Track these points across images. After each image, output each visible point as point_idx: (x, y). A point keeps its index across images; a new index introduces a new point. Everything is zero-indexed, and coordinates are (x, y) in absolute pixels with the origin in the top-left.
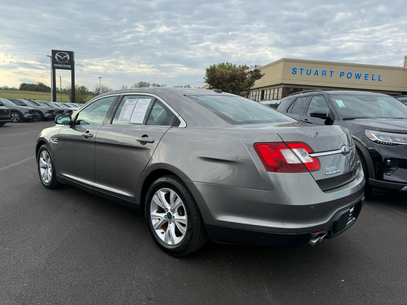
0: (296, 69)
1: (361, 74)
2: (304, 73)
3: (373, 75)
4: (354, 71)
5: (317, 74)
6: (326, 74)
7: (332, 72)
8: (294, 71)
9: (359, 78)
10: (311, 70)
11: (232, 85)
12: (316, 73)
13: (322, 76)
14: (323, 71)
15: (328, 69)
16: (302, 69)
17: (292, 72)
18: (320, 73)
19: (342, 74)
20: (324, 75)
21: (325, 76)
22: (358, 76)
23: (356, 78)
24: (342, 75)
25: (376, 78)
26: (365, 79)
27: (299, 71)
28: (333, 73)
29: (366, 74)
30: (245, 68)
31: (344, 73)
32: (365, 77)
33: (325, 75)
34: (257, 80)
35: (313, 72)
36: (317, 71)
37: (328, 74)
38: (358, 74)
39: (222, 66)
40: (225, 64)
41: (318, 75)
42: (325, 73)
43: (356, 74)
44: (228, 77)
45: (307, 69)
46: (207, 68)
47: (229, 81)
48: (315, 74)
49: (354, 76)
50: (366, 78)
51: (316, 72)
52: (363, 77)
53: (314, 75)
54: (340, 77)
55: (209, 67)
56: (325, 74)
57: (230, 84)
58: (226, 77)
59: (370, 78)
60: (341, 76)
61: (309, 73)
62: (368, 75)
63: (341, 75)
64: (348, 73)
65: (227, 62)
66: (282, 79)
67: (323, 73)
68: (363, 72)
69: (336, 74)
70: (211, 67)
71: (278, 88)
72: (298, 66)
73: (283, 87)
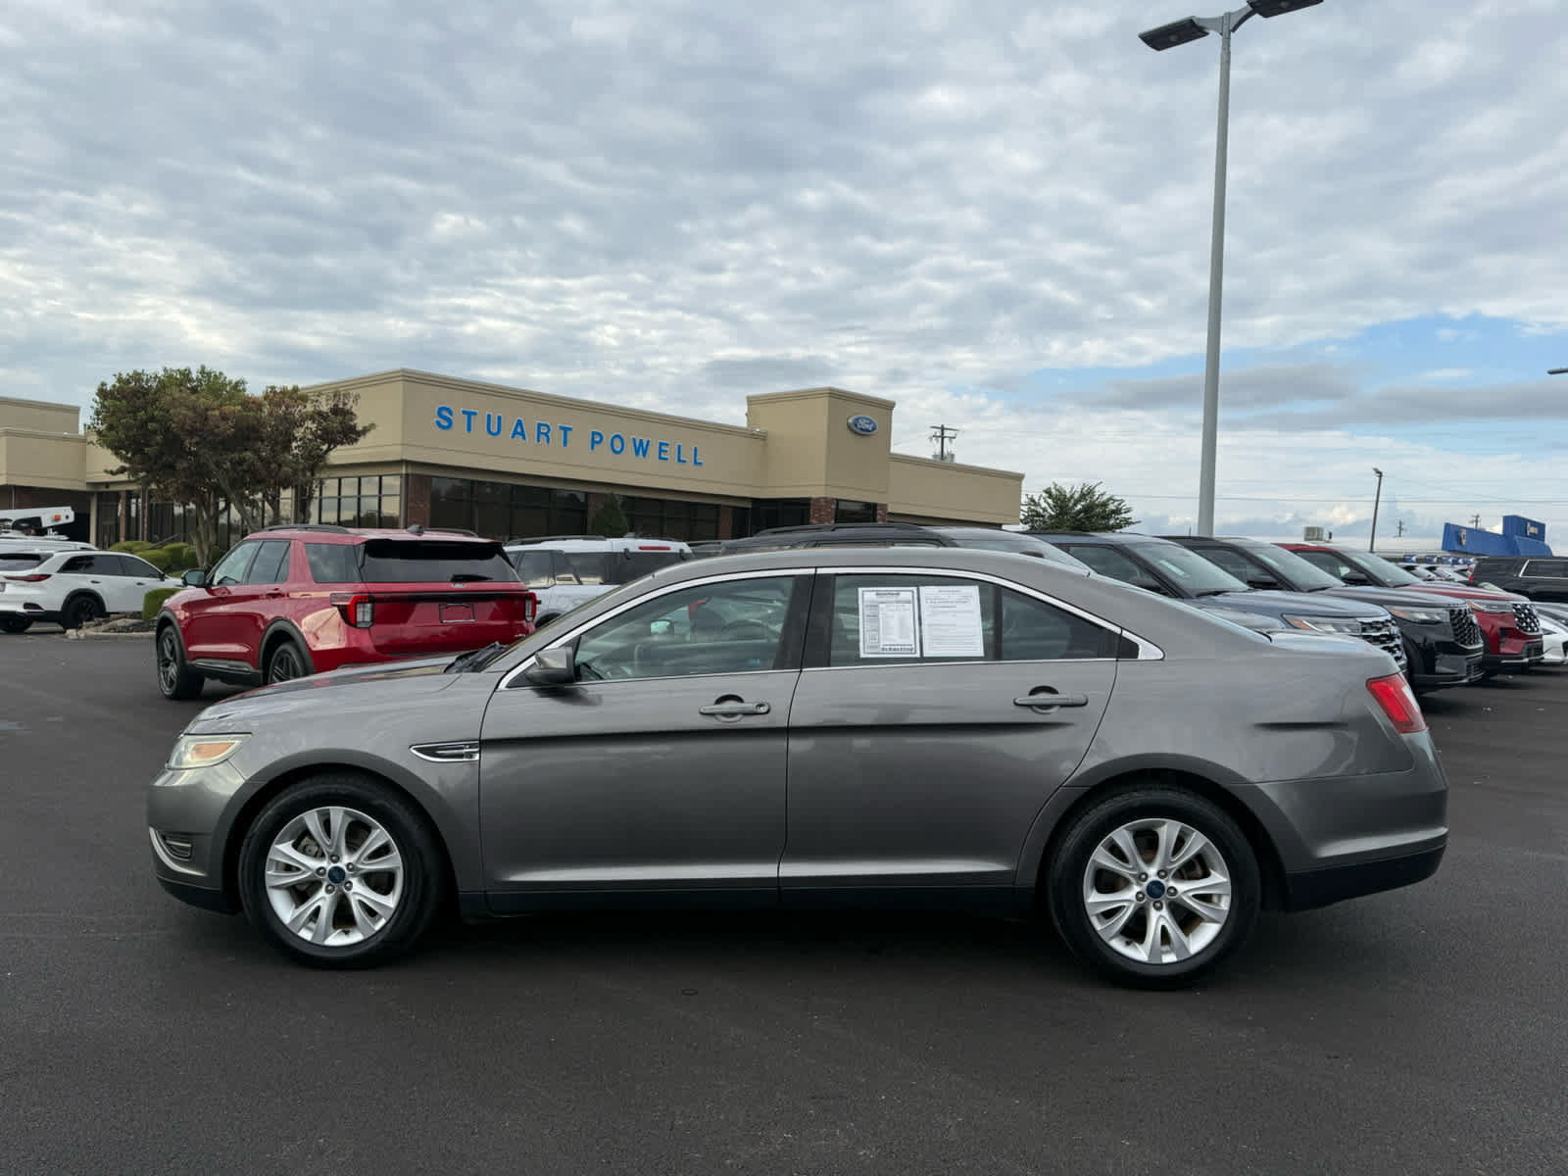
0: (450, 413)
1: (648, 442)
2: (479, 423)
3: (679, 447)
4: (632, 432)
5: (523, 434)
6: (549, 435)
7: (566, 430)
8: (445, 419)
9: (644, 455)
10: (499, 418)
11: (241, 461)
12: (519, 430)
13: (538, 440)
14: (540, 425)
15: (555, 420)
16: (469, 414)
17: (438, 423)
18: (530, 430)
19: (596, 439)
20: (543, 438)
21: (548, 441)
22: (641, 449)
23: (637, 453)
24: (598, 443)
25: (687, 455)
26: (660, 458)
27: (459, 421)
28: (569, 433)
29: (661, 444)
31: (599, 434)
32: (661, 451)
33: (545, 438)
34: (339, 447)
35: (509, 427)
36: (520, 423)
37: (557, 436)
38: (641, 441)
39: (181, 380)
40: (194, 375)
41: (524, 438)
42: (545, 431)
43: (634, 439)
44: (228, 429)
45: (489, 416)
46: (103, 384)
47: (225, 444)
48: (515, 433)
49: (630, 448)
50: (663, 456)
51: (516, 428)
52: (653, 451)
53: (513, 437)
54: (592, 448)
55: (111, 383)
56: (546, 434)
57: (236, 456)
58: (216, 431)
59: (671, 453)
60: (595, 445)
61: (494, 430)
62: (667, 445)
63: (593, 442)
64: (612, 440)
65: (203, 368)
66: (403, 445)
67: (539, 433)
68: (654, 436)
69: (580, 439)
70: (120, 380)
71: (381, 477)
72: (458, 404)
73: (404, 472)
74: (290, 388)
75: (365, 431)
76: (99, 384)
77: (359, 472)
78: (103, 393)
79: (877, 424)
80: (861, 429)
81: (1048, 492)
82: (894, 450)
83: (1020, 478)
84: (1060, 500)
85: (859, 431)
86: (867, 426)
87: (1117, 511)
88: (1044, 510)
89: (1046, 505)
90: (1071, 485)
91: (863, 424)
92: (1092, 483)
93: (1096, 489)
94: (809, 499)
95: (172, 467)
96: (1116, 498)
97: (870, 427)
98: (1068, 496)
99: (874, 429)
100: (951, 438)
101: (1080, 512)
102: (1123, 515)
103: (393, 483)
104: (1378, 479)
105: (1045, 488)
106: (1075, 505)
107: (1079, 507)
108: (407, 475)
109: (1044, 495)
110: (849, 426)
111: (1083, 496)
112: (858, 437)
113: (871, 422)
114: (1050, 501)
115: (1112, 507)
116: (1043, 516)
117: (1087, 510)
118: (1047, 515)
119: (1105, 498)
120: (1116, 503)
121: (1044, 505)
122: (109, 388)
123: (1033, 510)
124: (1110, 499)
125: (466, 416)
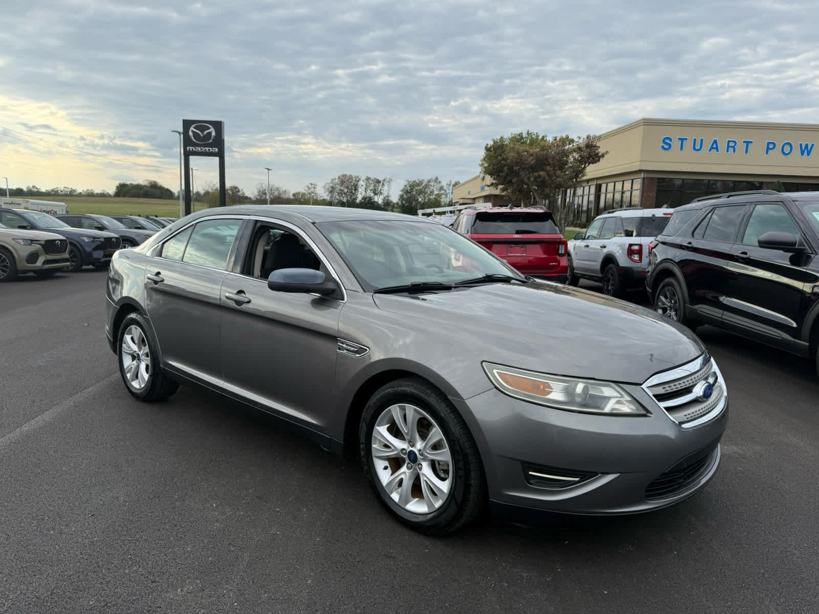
0: (671, 140)
1: (813, 145)
2: (688, 145)
4: (800, 140)
5: (717, 149)
6: (736, 147)
7: (748, 143)
8: (667, 144)
9: (808, 154)
10: (702, 140)
11: (540, 176)
12: (714, 146)
13: (728, 151)
14: (729, 142)
15: (740, 138)
16: (682, 140)
17: (663, 147)
18: (722, 146)
19: (770, 147)
20: (731, 150)
21: (734, 151)
22: (806, 150)
23: (802, 154)
24: (771, 149)
27: (676, 144)
28: (750, 145)
30: (567, 140)
31: (774, 144)
33: (732, 149)
34: (591, 165)
35: (707, 145)
36: (715, 142)
37: (741, 147)
38: (807, 145)
39: (518, 139)
40: (524, 135)
41: (718, 151)
42: (733, 145)
43: (801, 145)
44: (531, 161)
45: (695, 140)
46: (487, 145)
47: (533, 169)
48: (712, 148)
49: (797, 151)
51: (713, 144)
53: (710, 151)
54: (767, 153)
55: (491, 143)
56: (733, 147)
58: (526, 162)
60: (769, 151)
61: (698, 147)
63: (768, 149)
64: (783, 146)
65: (528, 132)
66: (641, 161)
67: (728, 147)
69: (758, 148)
70: (494, 142)
71: (633, 180)
72: (675, 134)
73: (642, 177)
74: (564, 137)
75: (603, 156)
76: (485, 144)
77: (623, 178)
78: (488, 149)
95: (511, 181)
103: (638, 185)
108: (644, 178)
122: (489, 146)
125: (680, 141)
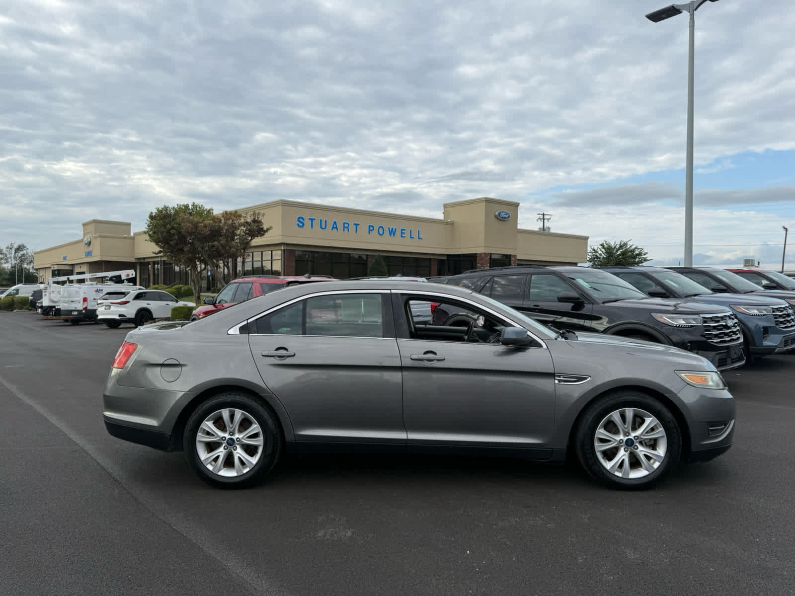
0: (303, 219)
1: (396, 229)
2: (316, 223)
3: (411, 230)
4: (388, 225)
5: (337, 228)
6: (349, 228)
7: (356, 225)
8: (301, 222)
9: (394, 235)
10: (326, 221)
11: (213, 246)
12: (335, 226)
13: (344, 231)
14: (344, 223)
15: (351, 221)
16: (312, 220)
17: (298, 224)
18: (340, 226)
19: (371, 229)
20: (346, 230)
21: (348, 231)
22: (392, 232)
23: (390, 235)
24: (371, 230)
25: (415, 235)
26: (402, 236)
27: (307, 223)
28: (358, 226)
29: (402, 230)
30: (236, 215)
31: (373, 226)
32: (402, 233)
34: (256, 238)
35: (330, 225)
36: (335, 223)
37: (352, 228)
38: (392, 229)
39: (185, 209)
40: (190, 207)
41: (337, 230)
42: (347, 226)
43: (389, 228)
44: (207, 231)
45: (321, 220)
46: (152, 213)
47: (205, 239)
48: (333, 227)
49: (387, 232)
50: (403, 235)
51: (333, 226)
52: (398, 233)
53: (332, 229)
55: (154, 211)
56: (347, 228)
57: (210, 244)
58: (202, 232)
59: (407, 234)
60: (370, 232)
61: (324, 227)
62: (405, 230)
64: (379, 228)
65: (194, 203)
66: (282, 236)
67: (344, 227)
68: (397, 226)
69: (363, 229)
70: (158, 210)
71: (272, 251)
72: (307, 215)
73: (283, 248)
74: (233, 211)
75: (268, 230)
76: (150, 213)
77: (261, 250)
78: (151, 217)
79: (510, 215)
80: (502, 217)
81: (602, 245)
82: (519, 227)
83: (586, 238)
84: (609, 250)
85: (501, 218)
86: (505, 216)
87: (640, 254)
88: (600, 255)
89: (602, 253)
90: (614, 242)
91: (503, 215)
92: (625, 240)
93: (629, 243)
94: (476, 254)
95: (182, 250)
96: (639, 247)
97: (507, 216)
98: (613, 247)
99: (509, 217)
100: (548, 219)
101: (619, 255)
102: (643, 256)
103: (278, 254)
104: (785, 232)
105: (601, 243)
106: (617, 251)
107: (619, 253)
108: (284, 250)
109: (600, 247)
110: (496, 216)
111: (621, 247)
112: (500, 221)
113: (507, 213)
114: (603, 250)
115: (637, 252)
116: (600, 258)
117: (623, 254)
118: (602, 257)
119: (633, 247)
120: (640, 250)
121: (600, 252)
122: (154, 214)
123: (594, 255)
124: (636, 248)
125: (310, 221)
